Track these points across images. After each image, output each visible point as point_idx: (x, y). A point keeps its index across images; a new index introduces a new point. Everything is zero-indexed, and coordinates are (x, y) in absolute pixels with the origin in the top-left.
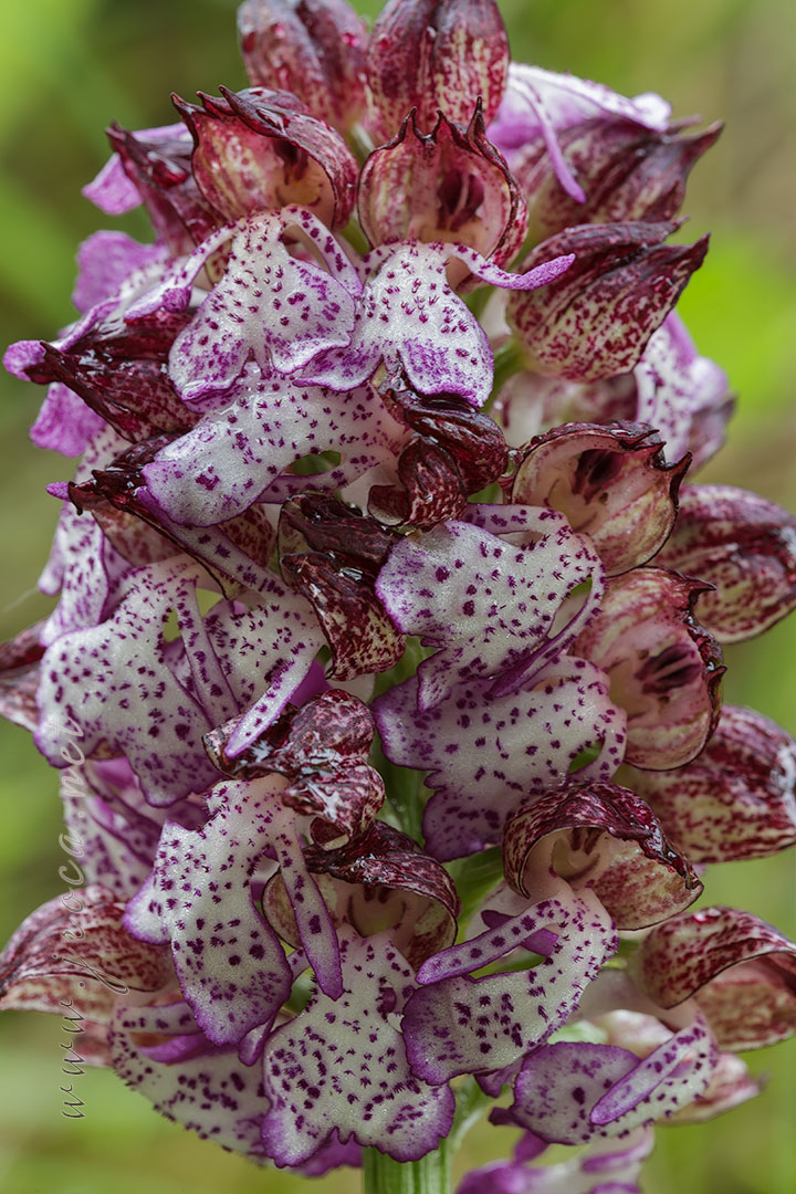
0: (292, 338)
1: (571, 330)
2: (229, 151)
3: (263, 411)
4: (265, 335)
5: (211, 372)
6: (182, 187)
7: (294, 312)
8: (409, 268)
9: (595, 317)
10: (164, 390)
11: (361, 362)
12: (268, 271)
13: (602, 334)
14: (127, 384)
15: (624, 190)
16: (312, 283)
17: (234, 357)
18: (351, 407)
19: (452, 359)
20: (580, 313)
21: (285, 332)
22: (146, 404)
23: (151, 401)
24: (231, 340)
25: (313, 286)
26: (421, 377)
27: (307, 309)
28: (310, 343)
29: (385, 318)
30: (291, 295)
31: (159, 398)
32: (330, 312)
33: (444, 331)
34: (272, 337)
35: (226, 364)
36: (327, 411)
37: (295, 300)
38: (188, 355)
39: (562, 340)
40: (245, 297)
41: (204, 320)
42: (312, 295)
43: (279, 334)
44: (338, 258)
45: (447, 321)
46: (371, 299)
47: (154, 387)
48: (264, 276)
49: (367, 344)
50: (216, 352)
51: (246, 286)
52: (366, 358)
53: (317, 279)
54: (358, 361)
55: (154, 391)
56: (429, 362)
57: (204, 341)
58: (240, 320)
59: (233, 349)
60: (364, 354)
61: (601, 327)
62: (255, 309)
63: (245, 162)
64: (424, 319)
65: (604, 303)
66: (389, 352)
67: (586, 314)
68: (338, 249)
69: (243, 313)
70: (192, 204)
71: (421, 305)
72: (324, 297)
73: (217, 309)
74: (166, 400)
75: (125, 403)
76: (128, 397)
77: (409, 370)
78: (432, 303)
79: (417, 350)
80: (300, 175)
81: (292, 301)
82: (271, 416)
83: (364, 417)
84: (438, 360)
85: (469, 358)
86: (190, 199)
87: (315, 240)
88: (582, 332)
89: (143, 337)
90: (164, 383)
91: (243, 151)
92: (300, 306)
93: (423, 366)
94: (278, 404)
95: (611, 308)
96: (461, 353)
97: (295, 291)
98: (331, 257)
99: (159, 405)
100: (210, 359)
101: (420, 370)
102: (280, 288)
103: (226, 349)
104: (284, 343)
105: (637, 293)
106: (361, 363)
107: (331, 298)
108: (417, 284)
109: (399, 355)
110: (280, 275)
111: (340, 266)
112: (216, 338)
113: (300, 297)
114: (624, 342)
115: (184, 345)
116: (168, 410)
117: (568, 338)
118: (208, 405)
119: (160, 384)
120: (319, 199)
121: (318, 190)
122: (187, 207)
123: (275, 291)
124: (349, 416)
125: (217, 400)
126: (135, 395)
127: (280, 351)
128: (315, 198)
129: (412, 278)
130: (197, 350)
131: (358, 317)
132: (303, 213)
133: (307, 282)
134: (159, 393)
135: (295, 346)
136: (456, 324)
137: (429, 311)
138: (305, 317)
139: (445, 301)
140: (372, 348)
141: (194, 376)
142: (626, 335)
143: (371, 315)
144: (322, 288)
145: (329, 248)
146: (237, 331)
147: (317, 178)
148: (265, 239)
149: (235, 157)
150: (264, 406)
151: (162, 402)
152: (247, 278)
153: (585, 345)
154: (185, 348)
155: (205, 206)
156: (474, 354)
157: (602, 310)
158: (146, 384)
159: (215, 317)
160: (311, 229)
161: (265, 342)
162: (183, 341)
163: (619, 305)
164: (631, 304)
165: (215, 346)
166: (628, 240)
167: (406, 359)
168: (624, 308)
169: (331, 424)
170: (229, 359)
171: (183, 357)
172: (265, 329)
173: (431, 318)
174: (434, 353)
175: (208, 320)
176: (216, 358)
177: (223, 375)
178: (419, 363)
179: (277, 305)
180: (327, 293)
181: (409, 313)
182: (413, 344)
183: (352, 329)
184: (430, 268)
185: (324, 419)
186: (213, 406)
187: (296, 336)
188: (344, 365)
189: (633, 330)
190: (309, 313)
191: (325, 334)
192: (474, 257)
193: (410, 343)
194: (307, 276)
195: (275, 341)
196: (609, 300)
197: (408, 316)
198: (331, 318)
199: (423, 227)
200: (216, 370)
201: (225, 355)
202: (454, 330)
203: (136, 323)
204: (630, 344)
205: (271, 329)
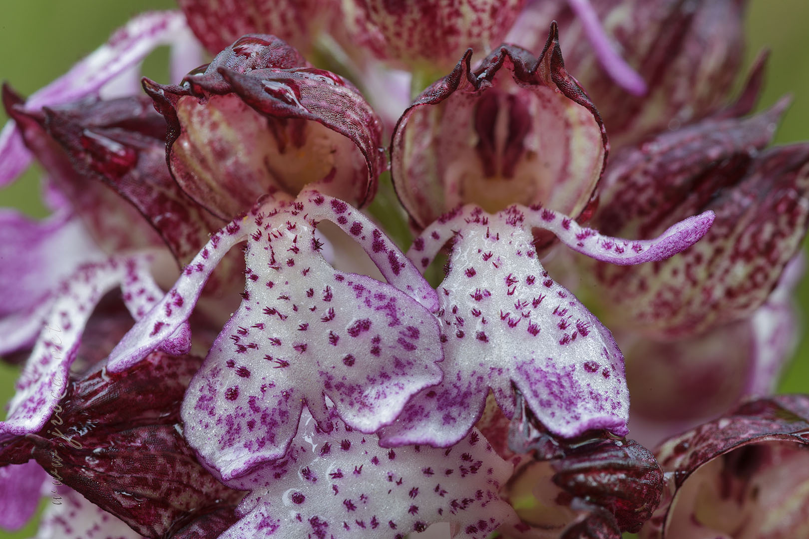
0: (362, 381)
1: (680, 280)
2: (195, 119)
3: (337, 482)
4: (323, 379)
5: (252, 436)
6: (135, 174)
7: (360, 347)
8: (493, 259)
9: (711, 262)
10: (185, 463)
11: (463, 400)
12: (311, 293)
13: (722, 280)
14: (137, 465)
15: (682, 63)
16: (375, 303)
17: (283, 414)
18: (454, 462)
19: (582, 379)
20: (690, 258)
21: (352, 375)
22: (165, 485)
23: (170, 481)
24: (276, 391)
25: (378, 309)
26: (553, 414)
27: (377, 340)
28: (390, 387)
29: (483, 338)
30: (351, 324)
31: (180, 475)
32: (408, 340)
33: (564, 341)
34: (333, 383)
35: (274, 424)
36: (428, 472)
37: (358, 331)
38: (211, 413)
39: (668, 296)
40: (286, 332)
41: (224, 365)
42: (379, 320)
43: (344, 378)
44: (392, 259)
45: (563, 326)
46: (455, 310)
47: (171, 461)
48: (306, 303)
49: (465, 376)
50: (256, 410)
51: (283, 317)
52: (467, 394)
53: (381, 297)
54: (459, 400)
55: (173, 467)
56: (556, 389)
57: (233, 395)
58: (284, 364)
59: (280, 403)
60: (464, 389)
61: (718, 273)
62: (302, 348)
63: (214, 126)
64: (534, 331)
65: (720, 243)
66: (500, 382)
67: (699, 259)
68: (390, 245)
69: (285, 353)
70: (154, 195)
71: (525, 311)
72: (395, 322)
73: (242, 349)
74: (189, 476)
75: (139, 490)
76: (143, 482)
77: (534, 404)
78: (536, 303)
79: (537, 376)
80: (299, 140)
81: (354, 332)
82: (352, 489)
83: (474, 470)
84: (566, 383)
85: (601, 370)
86: (150, 189)
87: (358, 238)
88: (694, 283)
89: (138, 394)
90: (182, 453)
91: (211, 114)
92: (366, 338)
93: (551, 398)
94: (358, 471)
95: (729, 245)
96: (590, 368)
97: (355, 319)
98: (383, 257)
99: (181, 483)
100: (248, 418)
101: (548, 404)
102: (332, 315)
103: (269, 403)
104: (351, 389)
105: (758, 221)
106: (462, 404)
107: (406, 321)
108: (510, 281)
109: (514, 386)
110: (328, 297)
111: (396, 268)
112: (250, 388)
113: (363, 326)
114: (748, 284)
115: (202, 399)
116: (191, 487)
117: (677, 292)
118: (256, 480)
119: (178, 457)
120: (334, 171)
121: (331, 158)
122: (149, 199)
123: (326, 320)
124: (457, 473)
125: (267, 472)
126: (150, 477)
127: (347, 399)
128: (327, 170)
129: (502, 274)
130: (223, 407)
131: (444, 339)
132: (334, 204)
133: (368, 302)
134: (179, 468)
135: (371, 392)
136: (576, 330)
137: (538, 318)
138: (376, 351)
139: (552, 299)
140: (474, 380)
141: (227, 442)
142: (751, 276)
143: (461, 335)
144: (390, 308)
145: (378, 246)
146: (282, 379)
147: (327, 143)
148: (296, 250)
149: (202, 123)
150: (338, 475)
151: (185, 480)
152: (283, 307)
153: (698, 297)
154: (205, 403)
155: (171, 193)
156: (604, 363)
157: (719, 251)
158: (161, 460)
159: (242, 361)
160: (350, 224)
161: (324, 388)
162: (199, 394)
163: (739, 240)
164: (755, 237)
165: (252, 401)
166: (730, 149)
167: (526, 391)
168: (746, 243)
169: (437, 489)
170: (278, 418)
171: (204, 415)
172: (322, 373)
173: (542, 328)
174: (559, 377)
175: (231, 364)
176: (257, 418)
177: (271, 439)
178: (544, 395)
179: (334, 340)
180: (398, 316)
181: (512, 324)
182: (530, 369)
183: (441, 357)
184: (519, 253)
185: (426, 484)
186: (263, 482)
187: (368, 378)
188: (440, 408)
189: (759, 269)
190: (380, 345)
191: (407, 370)
192: (566, 225)
193: (525, 367)
194: (365, 294)
195: (339, 386)
196: (726, 237)
197: (512, 330)
198: (411, 348)
199: (463, 177)
200: (261, 432)
201: (269, 412)
202: (574, 336)
203: (125, 375)
204: (756, 286)
205: (332, 372)
